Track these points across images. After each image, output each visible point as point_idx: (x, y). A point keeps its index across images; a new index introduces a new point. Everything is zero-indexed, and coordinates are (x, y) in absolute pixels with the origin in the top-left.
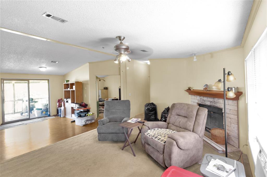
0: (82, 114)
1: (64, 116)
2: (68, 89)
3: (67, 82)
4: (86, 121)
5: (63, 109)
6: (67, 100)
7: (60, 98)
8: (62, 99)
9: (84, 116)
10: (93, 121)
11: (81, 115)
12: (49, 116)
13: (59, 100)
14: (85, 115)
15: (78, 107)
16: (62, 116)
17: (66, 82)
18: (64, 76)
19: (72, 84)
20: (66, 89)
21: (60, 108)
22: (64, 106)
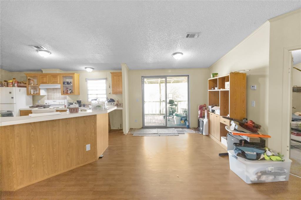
0: (249, 153)
1: (207, 134)
2: (216, 88)
3: (214, 77)
4: (260, 174)
5: (207, 122)
6: (213, 109)
7: (202, 104)
8: (205, 106)
9: (255, 158)
10: (282, 178)
11: (246, 152)
12: (188, 127)
13: (201, 106)
14: (258, 156)
15: (236, 128)
16: (204, 134)
17: (212, 77)
18: (210, 68)
19: (224, 80)
20: (212, 89)
21: (201, 119)
22: (207, 118)
